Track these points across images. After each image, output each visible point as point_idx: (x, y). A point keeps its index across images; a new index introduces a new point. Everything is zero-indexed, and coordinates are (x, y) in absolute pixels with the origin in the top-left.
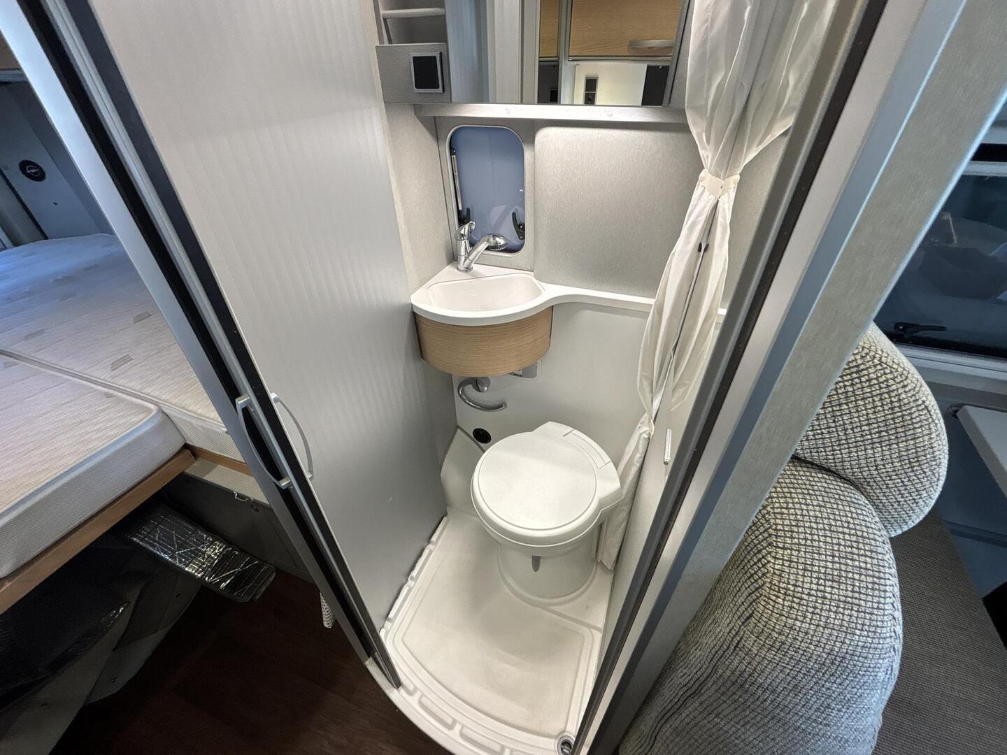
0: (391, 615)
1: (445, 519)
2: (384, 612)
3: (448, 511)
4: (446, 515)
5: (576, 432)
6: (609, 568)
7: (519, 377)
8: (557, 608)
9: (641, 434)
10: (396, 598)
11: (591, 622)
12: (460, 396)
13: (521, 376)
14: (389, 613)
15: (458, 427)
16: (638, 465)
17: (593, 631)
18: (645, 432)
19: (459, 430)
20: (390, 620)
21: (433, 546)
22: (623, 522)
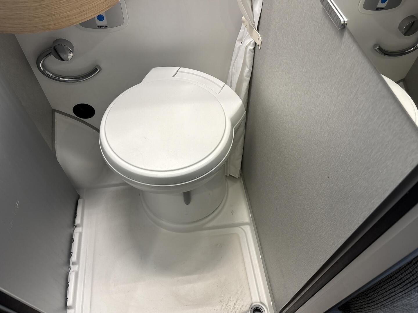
0: (70, 302)
1: (80, 201)
2: (61, 304)
3: (79, 194)
4: (79, 197)
5: (182, 69)
6: (237, 177)
7: (106, 29)
8: (211, 224)
9: (247, 47)
10: (67, 286)
11: (239, 221)
12: (43, 73)
13: (107, 27)
14: (66, 303)
15: (54, 111)
16: (248, 79)
17: (242, 227)
18: (249, 44)
19: (57, 115)
20: (70, 308)
21: (81, 228)
22: (241, 137)
